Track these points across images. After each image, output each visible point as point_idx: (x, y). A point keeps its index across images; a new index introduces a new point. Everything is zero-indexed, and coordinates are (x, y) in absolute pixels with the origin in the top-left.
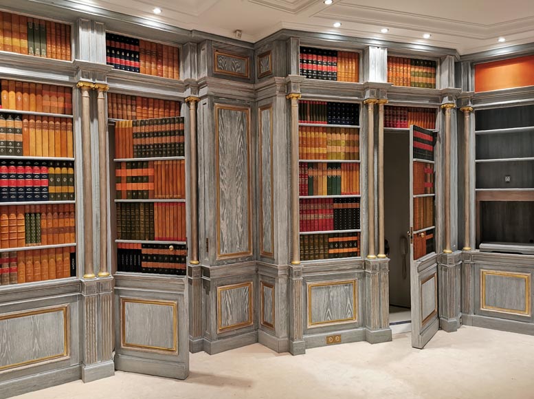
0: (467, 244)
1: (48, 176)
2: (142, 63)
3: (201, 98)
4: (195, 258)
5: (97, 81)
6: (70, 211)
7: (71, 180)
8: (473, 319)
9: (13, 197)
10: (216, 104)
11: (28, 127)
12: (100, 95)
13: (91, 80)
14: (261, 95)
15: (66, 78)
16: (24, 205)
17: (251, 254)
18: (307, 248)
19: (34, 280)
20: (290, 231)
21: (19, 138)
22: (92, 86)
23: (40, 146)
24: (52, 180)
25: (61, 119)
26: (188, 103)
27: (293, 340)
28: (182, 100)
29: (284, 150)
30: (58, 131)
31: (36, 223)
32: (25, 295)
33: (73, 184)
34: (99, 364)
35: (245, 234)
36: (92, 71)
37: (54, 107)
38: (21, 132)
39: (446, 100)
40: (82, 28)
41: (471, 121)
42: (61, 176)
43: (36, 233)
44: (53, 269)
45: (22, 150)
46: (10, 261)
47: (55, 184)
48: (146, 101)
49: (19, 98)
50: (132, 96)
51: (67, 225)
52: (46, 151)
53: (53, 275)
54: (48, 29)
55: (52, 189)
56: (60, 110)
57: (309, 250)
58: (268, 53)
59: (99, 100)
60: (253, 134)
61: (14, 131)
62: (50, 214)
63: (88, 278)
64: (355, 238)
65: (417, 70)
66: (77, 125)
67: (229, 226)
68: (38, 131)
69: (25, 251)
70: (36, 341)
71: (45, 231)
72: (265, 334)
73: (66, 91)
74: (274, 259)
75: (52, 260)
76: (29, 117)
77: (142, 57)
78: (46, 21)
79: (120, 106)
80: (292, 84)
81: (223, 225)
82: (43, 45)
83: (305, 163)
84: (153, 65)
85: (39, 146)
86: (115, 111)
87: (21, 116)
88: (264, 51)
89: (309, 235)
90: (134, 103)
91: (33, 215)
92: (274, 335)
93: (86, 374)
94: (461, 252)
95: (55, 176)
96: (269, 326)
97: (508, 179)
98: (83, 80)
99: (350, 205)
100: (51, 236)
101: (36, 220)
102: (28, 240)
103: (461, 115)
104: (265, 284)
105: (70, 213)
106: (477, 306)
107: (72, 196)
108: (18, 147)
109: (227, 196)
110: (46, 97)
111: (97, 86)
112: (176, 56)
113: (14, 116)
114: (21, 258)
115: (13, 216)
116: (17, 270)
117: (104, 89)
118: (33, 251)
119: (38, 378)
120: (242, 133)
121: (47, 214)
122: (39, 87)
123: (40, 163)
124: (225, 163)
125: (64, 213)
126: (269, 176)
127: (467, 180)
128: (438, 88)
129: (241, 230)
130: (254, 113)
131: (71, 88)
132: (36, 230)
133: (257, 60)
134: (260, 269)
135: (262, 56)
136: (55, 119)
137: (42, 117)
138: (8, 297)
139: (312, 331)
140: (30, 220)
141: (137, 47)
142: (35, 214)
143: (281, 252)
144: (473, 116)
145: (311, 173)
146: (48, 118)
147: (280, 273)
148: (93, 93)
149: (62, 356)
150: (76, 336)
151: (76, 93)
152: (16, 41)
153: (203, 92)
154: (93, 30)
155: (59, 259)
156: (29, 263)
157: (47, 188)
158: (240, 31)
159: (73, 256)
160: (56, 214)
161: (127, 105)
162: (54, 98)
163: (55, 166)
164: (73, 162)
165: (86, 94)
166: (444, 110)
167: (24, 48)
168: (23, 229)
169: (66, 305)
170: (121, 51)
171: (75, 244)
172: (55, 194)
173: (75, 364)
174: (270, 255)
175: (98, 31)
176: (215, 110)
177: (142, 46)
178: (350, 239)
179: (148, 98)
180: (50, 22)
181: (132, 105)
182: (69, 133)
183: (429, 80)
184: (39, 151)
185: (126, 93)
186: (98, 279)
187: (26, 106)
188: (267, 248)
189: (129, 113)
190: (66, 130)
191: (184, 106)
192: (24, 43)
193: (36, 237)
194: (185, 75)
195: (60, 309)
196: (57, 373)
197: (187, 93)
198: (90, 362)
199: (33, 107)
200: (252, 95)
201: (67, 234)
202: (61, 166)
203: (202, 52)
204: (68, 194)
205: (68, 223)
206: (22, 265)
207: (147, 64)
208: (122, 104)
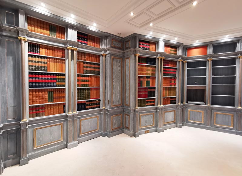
0: (184, 101)
1: (56, 79)
2: (88, 42)
3: (107, 54)
4: (104, 106)
5: (74, 47)
6: (64, 91)
7: (64, 80)
8: (186, 124)
9: (43, 86)
10: (112, 56)
11: (49, 62)
12: (75, 52)
13: (72, 47)
14: (126, 54)
15: (63, 46)
16: (48, 89)
17: (122, 105)
18: (140, 103)
19: (51, 115)
20: (135, 98)
21: (46, 65)
22: (72, 49)
23: (54, 69)
24: (57, 80)
25: (61, 60)
26: (103, 56)
27: (135, 132)
28: (101, 55)
29: (133, 72)
30: (60, 64)
31: (52, 95)
32: (48, 120)
33: (65, 82)
34: (73, 143)
35: (120, 99)
36: (72, 43)
37: (58, 55)
38: (47, 63)
39: (180, 59)
40: (69, 28)
41: (186, 65)
42: (61, 79)
43: (52, 98)
44: (57, 111)
45: (47, 69)
46: (42, 108)
47: (59, 82)
48: (89, 55)
49: (46, 51)
50: (85, 53)
51: (63, 96)
52: (56, 70)
53: (58, 112)
54: (57, 28)
55: (58, 83)
56: (61, 56)
57: (140, 104)
58: (129, 41)
59: (74, 54)
60: (123, 67)
61: (44, 63)
62: (57, 92)
63: (70, 114)
64: (154, 100)
65: (172, 49)
66: (67, 62)
67: (115, 96)
68: (53, 63)
69: (48, 105)
70: (51, 136)
71: (55, 98)
72: (126, 130)
73: (63, 50)
74: (129, 107)
75: (57, 108)
76: (50, 58)
77: (88, 40)
78: (56, 25)
79: (81, 56)
80: (137, 51)
81: (114, 96)
82: (55, 33)
83: (139, 76)
84: (92, 43)
85: (53, 69)
86: (79, 57)
87: (47, 58)
88: (127, 40)
89: (140, 99)
90: (85, 55)
91: (51, 92)
92: (129, 131)
93: (69, 146)
94: (182, 104)
95: (59, 79)
96: (127, 128)
97: (196, 83)
98: (69, 47)
99: (152, 90)
100: (57, 99)
101: (52, 94)
102: (49, 101)
103: (183, 63)
104: (126, 115)
105: (63, 91)
106: (187, 120)
107: (64, 86)
108: (46, 69)
109: (115, 86)
110: (56, 51)
111: (74, 49)
112: (99, 41)
113: (44, 57)
114: (46, 107)
115: (43, 93)
116: (45, 111)
117: (76, 50)
118: (51, 105)
119: (52, 149)
120: (120, 66)
121: (56, 92)
122: (54, 48)
123: (54, 74)
124: (114, 76)
125: (62, 91)
126: (128, 80)
127: (185, 83)
128: (177, 55)
129: (119, 97)
130: (124, 60)
131: (65, 49)
132: (52, 97)
133: (125, 43)
134: (124, 109)
135: (127, 42)
136: (59, 59)
137: (54, 59)
138: (41, 121)
139: (141, 130)
140: (50, 94)
141: (87, 37)
142: (52, 92)
143: (132, 104)
144: (186, 63)
145: (141, 79)
146: (57, 59)
147: (132, 111)
148: (72, 51)
149: (60, 140)
150: (65, 133)
151: (66, 51)
152: (45, 31)
153: (108, 52)
154: (73, 29)
155: (60, 107)
156: (49, 109)
157: (56, 83)
158: (120, 33)
159: (64, 106)
160: (59, 92)
161: (83, 56)
162: (59, 52)
163: (59, 75)
164: (65, 74)
165: (70, 51)
166: (179, 61)
167: (48, 34)
168: (47, 97)
169: (62, 123)
170: (82, 38)
171: (65, 102)
172: (59, 85)
173: (65, 143)
174: (128, 106)
175: (74, 30)
176: (112, 58)
177: (88, 37)
178: (152, 100)
179: (90, 54)
180: (58, 26)
181: (85, 56)
182: (64, 64)
183: (175, 52)
184: (53, 70)
185: (83, 52)
186: (73, 114)
187: (49, 54)
188: (127, 103)
189: (84, 58)
190: (63, 63)
191: (101, 57)
192: (48, 32)
193: (52, 100)
194: (102, 47)
195: (60, 124)
196: (58, 146)
197: (102, 53)
198: (70, 142)
199: (51, 55)
200: (123, 54)
201: (62, 99)
202: (61, 76)
203: (108, 40)
204: (63, 85)
205: (63, 95)
206: (46, 109)
207: (90, 42)
208: (81, 55)
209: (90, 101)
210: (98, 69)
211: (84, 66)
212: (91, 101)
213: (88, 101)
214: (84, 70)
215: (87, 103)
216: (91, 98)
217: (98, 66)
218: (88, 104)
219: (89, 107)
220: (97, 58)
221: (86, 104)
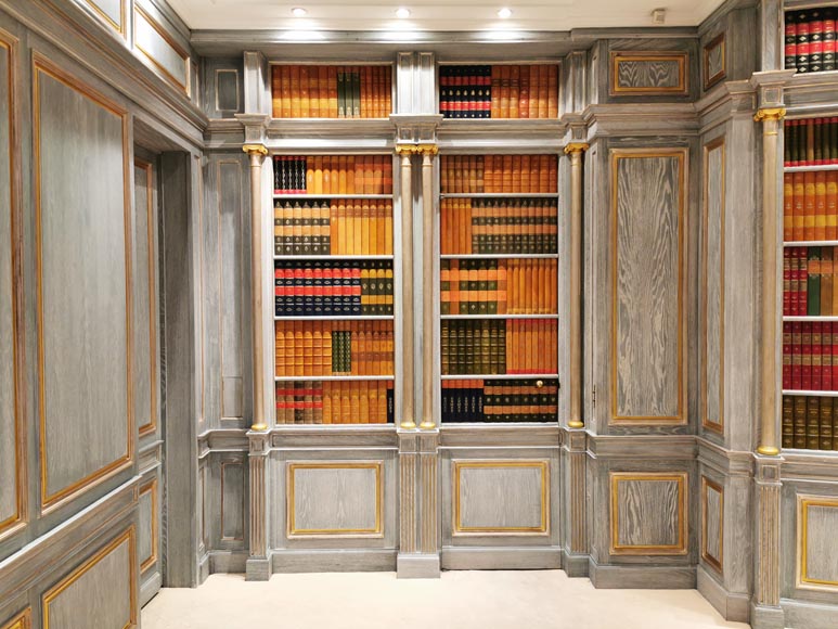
1: (361, 282)
2: (495, 101)
3: (589, 144)
4: (576, 417)
5: (420, 141)
6: (386, 330)
7: (389, 286)
9: (318, 309)
10: (614, 151)
11: (337, 216)
12: (426, 161)
13: (412, 141)
14: (709, 121)
15: (382, 143)
16: (332, 321)
17: (685, 422)
18: (800, 423)
19: (342, 422)
21: (325, 231)
22: (414, 149)
23: (352, 241)
24: (365, 286)
25: (377, 202)
26: (569, 155)
27: (756, 602)
28: (559, 152)
29: (747, 224)
30: (373, 219)
31: (345, 345)
32: (330, 440)
33: (392, 292)
34: (418, 556)
35: (671, 385)
36: (417, 128)
37: (367, 183)
38: (329, 223)
40: (402, 66)
42: (377, 281)
43: (345, 359)
44: (365, 409)
45: (329, 247)
46: (313, 393)
47: (370, 292)
48: (499, 161)
49: (327, 178)
50: (478, 156)
51: (383, 350)
52: (358, 248)
53: (365, 417)
54: (362, 78)
55: (365, 300)
56: (377, 189)
57: (807, 429)
58: (720, 38)
59: (424, 169)
60: (691, 196)
61: (321, 222)
62: (362, 333)
63: (404, 427)
66: (397, 207)
67: (637, 366)
68: (350, 220)
69: (332, 382)
70: (341, 504)
71: (355, 356)
73: (384, 161)
74: (723, 438)
75: (364, 397)
76: (337, 202)
77: (495, 93)
78: (360, 67)
79: (459, 174)
80: (764, 91)
81: (624, 366)
82: (356, 101)
83: (799, 249)
84: (514, 101)
85: (350, 242)
86: (452, 181)
87: (329, 202)
88: (713, 36)
89: (808, 398)
91: (341, 334)
92: (721, 582)
93: (401, 566)
95: (369, 281)
96: (715, 563)
98: (403, 144)
100: (363, 363)
101: (345, 340)
102: (336, 368)
104: (710, 483)
105: (387, 332)
107: (389, 309)
108: (324, 244)
109: (632, 313)
110: (359, 172)
111: (420, 149)
112: (552, 80)
113: (320, 202)
114: (327, 390)
115: (318, 335)
116: (322, 405)
117: (431, 151)
118: (341, 382)
119: (343, 555)
120: (668, 197)
121: (358, 333)
122: (351, 160)
123: (351, 264)
124: (630, 257)
125: (380, 333)
131: (391, 156)
132: (345, 354)
133: (703, 54)
134: (702, 452)
135: (711, 46)
136: (370, 201)
137: (354, 201)
138: (308, 441)
139: (806, 596)
140: (338, 340)
141: (488, 78)
142: (344, 332)
143: (735, 425)
145: (814, 268)
146: (362, 201)
148: (416, 158)
149: (373, 532)
150: (391, 509)
151: (395, 160)
152: (324, 101)
153: (592, 131)
154: (416, 65)
155: (373, 396)
156: (336, 397)
157: (359, 298)
158: (662, 10)
159: (391, 394)
160: (369, 333)
161: (469, 170)
162: (369, 172)
163: (369, 268)
164: (391, 261)
165: (406, 162)
167: (333, 110)
168: (329, 353)
169: (379, 462)
170: (462, 89)
171: (392, 377)
172: (369, 306)
173: (389, 548)
174: (716, 428)
175: (423, 66)
176: (612, 163)
177: (496, 75)
179: (502, 156)
180: (365, 67)
181: (477, 170)
182: (388, 219)
184: (350, 248)
185: (467, 153)
186: (418, 430)
187: (335, 187)
188: (712, 416)
189: (473, 182)
190: (384, 216)
191: (563, 161)
192: (333, 102)
193: (345, 363)
194: (567, 107)
195: (372, 466)
196: (366, 555)
197: (567, 140)
198: (407, 551)
199: (343, 189)
200: (693, 123)
201: (383, 363)
202: (377, 268)
203: (594, 63)
204: (385, 306)
205: (385, 347)
206: (327, 399)
207: (504, 101)
208: (462, 170)
209: (502, 382)
210: (549, 223)
211: (473, 219)
212: (512, 382)
213: (493, 382)
214: (473, 236)
215: (488, 391)
216: (509, 368)
217: (546, 211)
218: (493, 397)
219: (498, 410)
220: (544, 171)
221: (485, 397)
